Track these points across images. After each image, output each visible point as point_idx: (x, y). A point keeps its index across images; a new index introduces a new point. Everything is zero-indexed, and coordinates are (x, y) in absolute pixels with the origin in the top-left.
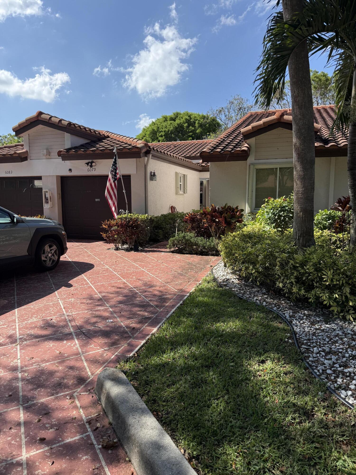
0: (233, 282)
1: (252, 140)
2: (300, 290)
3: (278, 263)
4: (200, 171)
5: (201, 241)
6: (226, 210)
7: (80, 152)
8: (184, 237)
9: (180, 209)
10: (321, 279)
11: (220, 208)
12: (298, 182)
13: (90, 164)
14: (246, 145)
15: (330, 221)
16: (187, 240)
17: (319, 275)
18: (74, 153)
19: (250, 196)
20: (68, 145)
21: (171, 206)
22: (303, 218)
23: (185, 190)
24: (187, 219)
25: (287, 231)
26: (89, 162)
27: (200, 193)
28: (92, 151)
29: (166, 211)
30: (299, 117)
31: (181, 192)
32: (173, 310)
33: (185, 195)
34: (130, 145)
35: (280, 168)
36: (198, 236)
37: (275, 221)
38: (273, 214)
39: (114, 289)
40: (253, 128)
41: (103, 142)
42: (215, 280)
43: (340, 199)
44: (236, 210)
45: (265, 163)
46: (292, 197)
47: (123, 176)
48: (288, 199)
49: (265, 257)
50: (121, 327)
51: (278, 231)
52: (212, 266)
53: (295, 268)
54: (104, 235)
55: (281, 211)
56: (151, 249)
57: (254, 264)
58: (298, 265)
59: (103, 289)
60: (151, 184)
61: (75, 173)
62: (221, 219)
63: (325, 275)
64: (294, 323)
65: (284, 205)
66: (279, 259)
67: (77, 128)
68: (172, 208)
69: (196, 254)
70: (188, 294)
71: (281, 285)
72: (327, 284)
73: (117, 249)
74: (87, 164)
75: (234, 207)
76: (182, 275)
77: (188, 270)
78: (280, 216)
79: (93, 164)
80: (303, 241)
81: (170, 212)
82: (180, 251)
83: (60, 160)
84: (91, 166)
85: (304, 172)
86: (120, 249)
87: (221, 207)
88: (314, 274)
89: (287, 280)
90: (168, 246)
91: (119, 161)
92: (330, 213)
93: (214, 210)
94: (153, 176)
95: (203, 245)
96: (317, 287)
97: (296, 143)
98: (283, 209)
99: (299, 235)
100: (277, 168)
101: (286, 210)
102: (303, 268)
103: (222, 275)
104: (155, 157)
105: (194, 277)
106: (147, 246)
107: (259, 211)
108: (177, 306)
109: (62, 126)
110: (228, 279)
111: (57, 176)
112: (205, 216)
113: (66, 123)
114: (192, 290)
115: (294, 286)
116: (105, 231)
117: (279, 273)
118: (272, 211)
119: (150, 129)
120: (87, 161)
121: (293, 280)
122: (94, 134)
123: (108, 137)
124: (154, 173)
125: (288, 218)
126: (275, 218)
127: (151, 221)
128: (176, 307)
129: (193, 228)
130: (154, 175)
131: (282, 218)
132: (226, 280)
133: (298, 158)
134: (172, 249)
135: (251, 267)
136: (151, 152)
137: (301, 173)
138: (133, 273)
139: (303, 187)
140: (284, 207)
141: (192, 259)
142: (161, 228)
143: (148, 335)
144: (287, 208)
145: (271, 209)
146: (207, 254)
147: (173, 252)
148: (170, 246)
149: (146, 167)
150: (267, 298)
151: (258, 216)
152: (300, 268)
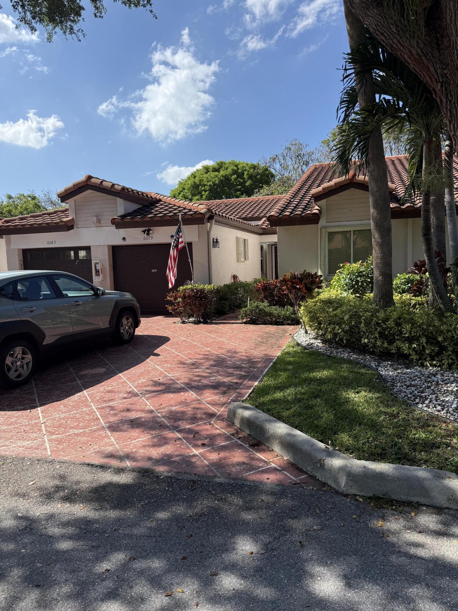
0: (317, 345)
1: (323, 202)
2: (383, 343)
3: (363, 321)
4: (260, 234)
5: (275, 310)
6: (305, 276)
7: (136, 220)
8: (257, 307)
9: (242, 278)
10: (401, 332)
11: (299, 274)
12: (377, 248)
13: (148, 232)
14: (317, 207)
15: (409, 285)
16: (261, 310)
17: (399, 329)
18: (130, 220)
19: (322, 261)
20: (121, 211)
21: (233, 275)
22: (382, 281)
23: (247, 257)
24: (259, 288)
25: (366, 296)
26: (145, 230)
27: (260, 259)
28: (150, 218)
29: (228, 281)
31: (243, 260)
32: (266, 370)
33: (246, 262)
34: (190, 210)
35: (353, 231)
36: (270, 305)
37: (353, 286)
38: (351, 279)
39: (201, 356)
40: (323, 189)
41: (157, 207)
42: (298, 345)
43: (416, 263)
44: (315, 277)
45: (338, 226)
46: (369, 262)
48: (365, 264)
49: (350, 317)
50: (225, 382)
51: (356, 296)
52: (291, 334)
53: (378, 324)
54: (170, 308)
55: (359, 276)
56: (219, 321)
57: (339, 324)
58: (380, 322)
59: (191, 356)
60: (214, 251)
61: (129, 242)
62: (301, 286)
63: (404, 328)
65: (361, 270)
66: (363, 318)
67: (130, 193)
68: (235, 277)
69: (271, 323)
70: (276, 358)
71: (366, 341)
72: (407, 336)
73: (184, 322)
74: (144, 232)
75: (313, 273)
76: (263, 343)
77: (268, 338)
78: (357, 282)
79: (151, 232)
80: (383, 303)
81: (233, 281)
82: (253, 322)
83: (114, 227)
84: (148, 234)
85: (382, 239)
86: (187, 323)
87: (300, 274)
88: (395, 329)
89: (372, 335)
90: (240, 317)
92: (409, 276)
93: (294, 277)
94: (216, 242)
95: (278, 314)
96: (398, 340)
97: (373, 213)
98: (360, 274)
99: (380, 297)
100: (350, 231)
101: (363, 275)
102: (385, 324)
103: (305, 340)
104: (219, 222)
105: (276, 344)
106: (214, 318)
107: (335, 277)
108: (270, 366)
109: (115, 191)
110: (312, 343)
111: (108, 246)
112: (285, 283)
113: (120, 188)
114: (279, 354)
115: (378, 340)
117: (364, 329)
118: (349, 276)
120: (143, 229)
121: (377, 335)
122: (147, 198)
123: (160, 200)
124: (217, 239)
125: (366, 283)
126: (352, 284)
127: (218, 291)
128: (268, 367)
129: (266, 297)
130: (217, 242)
131: (360, 284)
132: (310, 344)
133: (376, 227)
134: (244, 321)
135: (338, 327)
136: (215, 217)
137: (379, 240)
138: (213, 342)
139: (381, 253)
140: (361, 272)
141: (268, 329)
142: (226, 299)
143: (252, 386)
144: (364, 273)
145: (348, 275)
146: (282, 324)
147: (245, 323)
148: (242, 316)
149: (208, 233)
150: (353, 355)
151: (334, 282)
152: (382, 324)
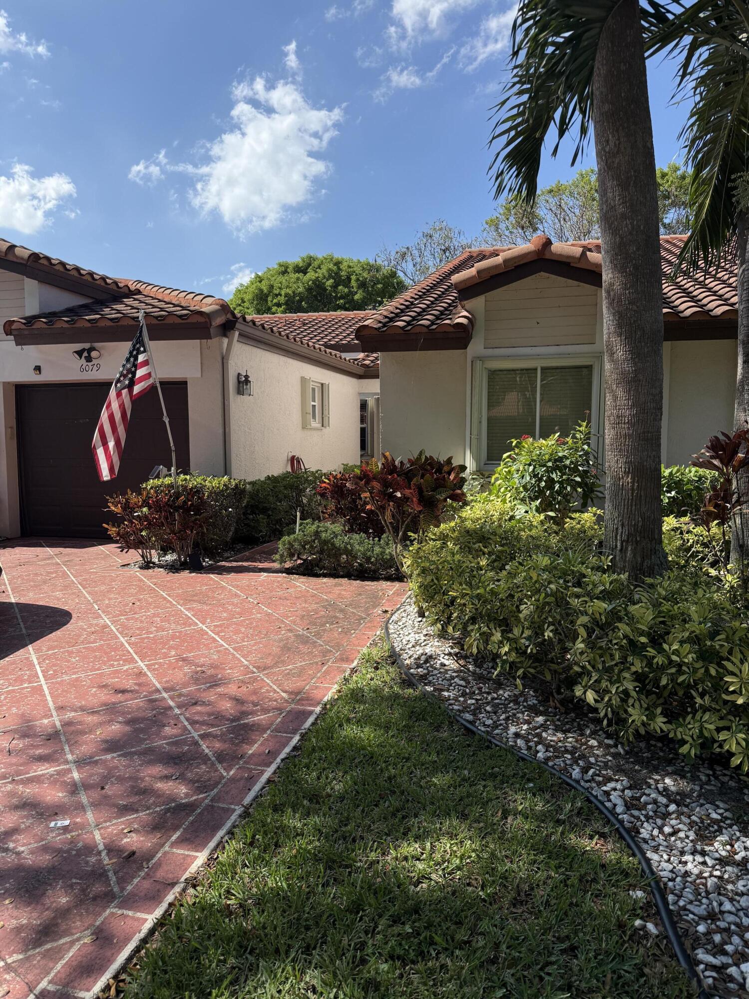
0: (443, 665)
1: (478, 303)
2: (651, 717)
3: (582, 632)
4: (360, 377)
5: (359, 543)
6: (422, 467)
7: (58, 325)
8: (317, 534)
9: (311, 464)
10: (719, 686)
11: (405, 462)
12: (620, 393)
13: (86, 355)
14: (465, 313)
15: (673, 493)
16: (326, 542)
17: (713, 672)
18: (45, 326)
19: (475, 432)
20: (32, 309)
21: (290, 455)
23: (326, 419)
24: (326, 488)
25: (571, 518)
26: (83, 350)
27: (357, 426)
28: (89, 321)
29: (278, 468)
30: (621, 209)
31: (315, 424)
32: (269, 772)
33: (326, 431)
34: (184, 308)
35: (543, 369)
36: (351, 530)
37: (540, 493)
38: (535, 476)
39: (104, 696)
40: (479, 272)
41: (122, 303)
42: (394, 658)
44: (446, 469)
45: (508, 357)
46: (578, 436)
47: (161, 383)
48: (569, 440)
49: (540, 609)
50: (90, 849)
51: (547, 517)
52: (386, 612)
53: (634, 647)
54: (113, 531)
55: (554, 469)
56: (234, 564)
57: (506, 625)
58: (643, 640)
59: (72, 698)
60: (237, 403)
61: (49, 376)
62: (407, 492)
63: (733, 674)
64: (644, 834)
65: (560, 454)
66: (584, 619)
67: (57, 267)
68: (294, 461)
69: (349, 576)
70: (318, 709)
71: (590, 696)
72: (740, 701)
73: (147, 565)
74: (80, 353)
75: (443, 459)
76: (305, 640)
77: (323, 625)
78: (551, 482)
79: (94, 354)
80: (634, 556)
81: (289, 470)
82: (308, 570)
83: (10, 344)
84: (89, 359)
85: (635, 364)
86: (155, 565)
87: (410, 460)
88: (695, 670)
89: (612, 683)
90: (277, 557)
91: (152, 345)
92: (671, 473)
93: (390, 467)
94: (243, 383)
95: (364, 554)
96: (705, 709)
97: (611, 284)
98: (558, 463)
99: (625, 537)
100: (536, 369)
101: (565, 467)
102: (661, 651)
103: (413, 642)
104: (246, 338)
105: (338, 646)
106: (226, 555)
107: (499, 469)
108: (283, 755)
109: (15, 260)
110: (431, 657)
111: (6, 384)
112: (367, 483)
113: (26, 254)
114: (330, 693)
115: (631, 701)
116: (115, 520)
117: (584, 661)
118: (531, 468)
119: (252, 289)
120: (78, 346)
121: (629, 685)
122: (103, 284)
123: (139, 292)
124: (247, 377)
125: (571, 486)
126: (539, 486)
127: (238, 492)
128: (278, 760)
129: (339, 511)
130: (247, 381)
131: (557, 487)
132: (423, 658)
133: (619, 326)
134: (288, 565)
135: (497, 636)
136: (238, 325)
137: (628, 367)
138: (173, 638)
139: (633, 406)
140: (561, 459)
141: (337, 590)
142: (264, 510)
143: (173, 885)
144: (568, 462)
145: (530, 465)
146: (374, 577)
147: (289, 571)
148: (282, 556)
149: (224, 361)
150: (545, 728)
151: (497, 479)
152: (651, 652)
